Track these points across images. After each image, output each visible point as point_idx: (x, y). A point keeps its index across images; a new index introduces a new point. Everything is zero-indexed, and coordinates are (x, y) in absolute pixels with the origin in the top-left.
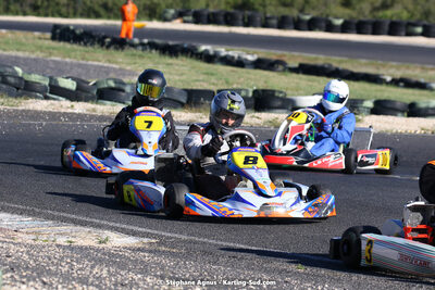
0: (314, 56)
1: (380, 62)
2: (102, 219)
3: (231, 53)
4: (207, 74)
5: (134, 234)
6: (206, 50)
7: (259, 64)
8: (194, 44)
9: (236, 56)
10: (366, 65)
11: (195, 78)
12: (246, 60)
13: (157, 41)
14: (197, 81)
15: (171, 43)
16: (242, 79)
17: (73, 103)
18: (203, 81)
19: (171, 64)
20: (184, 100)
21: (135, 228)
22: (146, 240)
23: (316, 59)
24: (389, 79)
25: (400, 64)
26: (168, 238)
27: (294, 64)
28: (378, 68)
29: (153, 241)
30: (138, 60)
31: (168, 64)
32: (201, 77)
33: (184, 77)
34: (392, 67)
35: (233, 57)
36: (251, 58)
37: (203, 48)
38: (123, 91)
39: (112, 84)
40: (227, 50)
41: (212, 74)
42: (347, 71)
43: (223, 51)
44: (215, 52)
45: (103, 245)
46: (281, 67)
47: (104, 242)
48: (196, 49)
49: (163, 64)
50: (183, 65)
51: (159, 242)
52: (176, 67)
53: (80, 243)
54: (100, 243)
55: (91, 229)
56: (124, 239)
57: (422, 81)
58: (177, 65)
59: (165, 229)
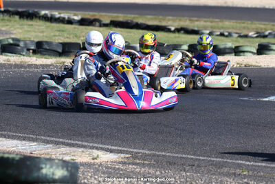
0: (115, 15)
1: (161, 17)
2: (82, 141)
3: (62, 15)
4: (59, 31)
5: (111, 151)
6: (45, 14)
7: (83, 22)
8: (36, 10)
9: (66, 17)
10: (152, 19)
11: (52, 34)
12: (74, 19)
13: (10, 9)
14: (55, 36)
15: (20, 10)
16: (83, 34)
18: (59, 36)
19: (32, 25)
20: (60, 50)
21: (110, 147)
22: (122, 155)
23: (117, 17)
24: (173, 29)
25: (175, 18)
26: (137, 153)
27: (107, 21)
28: (160, 21)
29: (127, 156)
30: (8, 23)
31: (29, 25)
32: (57, 33)
33: (45, 34)
34: (169, 20)
35: (64, 18)
36: (77, 18)
37: (43, 12)
38: (18, 45)
39: (11, 41)
40: (60, 14)
41: (63, 31)
42: (144, 24)
43: (57, 14)
44: (52, 15)
45: (96, 161)
46: (98, 24)
47: (96, 159)
48: (38, 14)
49: (26, 25)
50: (39, 26)
51: (132, 157)
52: (37, 27)
53: (79, 160)
54: (93, 159)
55: (82, 149)
56: (108, 156)
57: (196, 29)
58: (36, 25)
59: (130, 147)
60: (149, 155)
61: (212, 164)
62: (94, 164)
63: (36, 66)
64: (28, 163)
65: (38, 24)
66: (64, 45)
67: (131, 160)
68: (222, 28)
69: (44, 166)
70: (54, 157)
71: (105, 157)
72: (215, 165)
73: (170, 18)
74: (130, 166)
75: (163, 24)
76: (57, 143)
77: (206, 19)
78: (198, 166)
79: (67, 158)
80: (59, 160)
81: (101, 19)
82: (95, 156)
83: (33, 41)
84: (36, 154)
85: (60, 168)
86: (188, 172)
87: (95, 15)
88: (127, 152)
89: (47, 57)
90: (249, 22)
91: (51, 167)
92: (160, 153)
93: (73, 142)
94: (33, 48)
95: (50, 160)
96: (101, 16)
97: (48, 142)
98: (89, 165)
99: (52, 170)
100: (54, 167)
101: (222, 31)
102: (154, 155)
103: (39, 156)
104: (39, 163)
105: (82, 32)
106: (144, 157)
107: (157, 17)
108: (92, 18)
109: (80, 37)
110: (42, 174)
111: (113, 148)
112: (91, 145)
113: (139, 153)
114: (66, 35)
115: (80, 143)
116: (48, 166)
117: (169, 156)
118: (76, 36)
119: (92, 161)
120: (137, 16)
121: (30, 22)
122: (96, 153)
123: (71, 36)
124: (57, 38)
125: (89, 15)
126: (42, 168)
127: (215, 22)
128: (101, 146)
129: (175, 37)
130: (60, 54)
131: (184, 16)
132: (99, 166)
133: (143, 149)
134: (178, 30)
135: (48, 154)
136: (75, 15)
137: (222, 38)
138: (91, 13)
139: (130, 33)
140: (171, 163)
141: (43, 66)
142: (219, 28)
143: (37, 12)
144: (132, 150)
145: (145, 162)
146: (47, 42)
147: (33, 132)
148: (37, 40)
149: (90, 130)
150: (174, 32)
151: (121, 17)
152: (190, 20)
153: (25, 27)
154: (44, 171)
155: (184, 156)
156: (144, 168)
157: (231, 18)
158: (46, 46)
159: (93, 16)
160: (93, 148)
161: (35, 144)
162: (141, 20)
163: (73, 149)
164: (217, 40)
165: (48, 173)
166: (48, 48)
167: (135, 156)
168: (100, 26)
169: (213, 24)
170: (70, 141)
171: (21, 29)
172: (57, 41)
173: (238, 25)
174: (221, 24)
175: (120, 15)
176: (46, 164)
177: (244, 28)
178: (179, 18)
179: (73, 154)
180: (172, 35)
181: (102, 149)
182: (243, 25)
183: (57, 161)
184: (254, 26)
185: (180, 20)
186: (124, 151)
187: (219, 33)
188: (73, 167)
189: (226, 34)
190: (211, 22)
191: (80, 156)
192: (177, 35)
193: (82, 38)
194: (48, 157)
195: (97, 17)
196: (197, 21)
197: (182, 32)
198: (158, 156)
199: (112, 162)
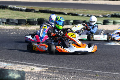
1: (61, 8)
3: (18, 7)
4: (17, 14)
5: (39, 67)
7: (27, 10)
8: (6, 5)
9: (20, 8)
10: (57, 9)
11: (14, 16)
12: (23, 9)
14: (15, 16)
16: (27, 16)
18: (17, 16)
19: (5, 12)
20: (17, 23)
21: (39, 65)
22: (44, 68)
23: (42, 8)
24: (66, 13)
25: (67, 9)
26: (50, 67)
27: (38, 10)
28: (61, 10)
29: (46, 69)
31: (4, 12)
32: (16, 15)
33: (10, 16)
34: (65, 10)
35: (19, 9)
37: (10, 6)
40: (17, 7)
41: (18, 14)
42: (54, 11)
43: (16, 7)
44: (13, 7)
45: (33, 71)
46: (33, 11)
47: (33, 70)
48: (8, 7)
49: (2, 11)
50: (8, 12)
51: (49, 69)
52: (7, 13)
53: (25, 70)
54: (31, 70)
55: (26, 66)
56: (38, 68)
57: (76, 13)
59: (48, 65)
60: (56, 68)
61: (83, 72)
62: (32, 72)
63: (7, 30)
64: (3, 72)
65: (7, 11)
66: (19, 20)
67: (48, 71)
68: (88, 13)
69: (10, 73)
70: (14, 69)
71: (37, 69)
72: (85, 73)
73: (65, 8)
74: (48, 73)
75: (62, 11)
76: (15, 63)
77: (81, 9)
78: (77, 73)
79: (20, 70)
80: (17, 70)
81: (35, 9)
82: (32, 68)
83: (5, 19)
84: (6, 68)
85: (17, 74)
86: (73, 75)
87: (32, 7)
88: (46, 67)
89: (11, 25)
90: (100, 11)
91: (13, 73)
92: (61, 67)
93: (22, 63)
94: (5, 21)
95: (13, 70)
96: (35, 8)
97: (11, 63)
98: (29, 73)
99: (13, 75)
100: (14, 74)
101: (88, 14)
102: (58, 68)
103: (8, 68)
104: (8, 72)
105: (26, 15)
106: (54, 69)
107: (59, 8)
108: (31, 9)
109: (26, 17)
110: (9, 76)
111: (40, 65)
112: (31, 64)
113: (52, 67)
114: (19, 16)
115: (26, 63)
116: (12, 73)
117: (65, 69)
118: (24, 17)
119: (31, 71)
120: (50, 8)
121: (4, 10)
122: (33, 67)
123: (22, 17)
124: (16, 17)
125: (30, 7)
126: (9, 74)
127: (85, 10)
128: (35, 64)
129: (67, 17)
130: (17, 24)
131: (71, 8)
132: (34, 73)
133: (53, 66)
134: (69, 14)
135: (12, 68)
136: (23, 7)
137: (88, 17)
138: (31, 7)
139: (48, 15)
140: (66, 72)
141: (9, 29)
142: (86, 13)
143: (7, 6)
144: (48, 66)
145: (54, 71)
146: (11, 19)
147: (5, 58)
148: (7, 18)
149: (30, 57)
150: (67, 15)
151: (44, 8)
152: (74, 10)
153: (2, 12)
154: (10, 75)
155: (71, 69)
156: (54, 74)
157: (91, 9)
158: (11, 21)
159: (31, 8)
160: (31, 65)
161: (6, 63)
162: (52, 10)
163: (23, 66)
164: (86, 18)
165: (12, 76)
166: (12, 22)
167: (50, 69)
168: (35, 12)
169: (84, 11)
170: (21, 62)
172: (15, 19)
173: (95, 12)
174: (87, 12)
175: (43, 7)
176: (11, 72)
177: (97, 13)
178: (69, 9)
179: (22, 68)
180: (66, 16)
181: (35, 66)
182: (97, 12)
183: (15, 71)
184: (101, 12)
185: (69, 10)
186: (45, 66)
187: (86, 15)
188: (22, 74)
189: (89, 16)
190: (83, 10)
191: (26, 69)
192: (68, 16)
193: (27, 17)
194: (12, 69)
195: (33, 8)
196: (77, 10)
197: (70, 15)
198: (60, 69)
199: (40, 71)
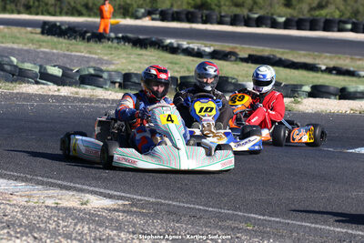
3: (191, 46)
4: (171, 63)
5: (110, 197)
6: (171, 43)
7: (215, 55)
8: (160, 38)
9: (196, 48)
12: (204, 51)
13: (129, 35)
15: (142, 37)
17: (60, 87)
19: (141, 55)
22: (120, 202)
26: (139, 200)
29: (127, 203)
31: (138, 55)
35: (193, 49)
36: (208, 50)
37: (168, 41)
38: (101, 77)
39: (92, 71)
40: (188, 43)
41: (176, 64)
43: (185, 44)
44: (179, 45)
46: (233, 58)
47: (85, 204)
48: (162, 42)
49: (135, 54)
50: (151, 56)
51: (131, 204)
52: (146, 58)
53: (65, 204)
54: (82, 204)
55: (74, 193)
58: (146, 55)
59: (136, 193)
60: (152, 203)
63: (106, 101)
65: (152, 54)
71: (96, 203)
79: (50, 201)
82: (85, 199)
84: (17, 195)
94: (119, 80)
115: (79, 186)
122: (88, 197)
135: (31, 196)
153: (132, 57)
158: (135, 79)
163: (64, 191)
166: (137, 81)
171: (126, 58)
179: (60, 197)
